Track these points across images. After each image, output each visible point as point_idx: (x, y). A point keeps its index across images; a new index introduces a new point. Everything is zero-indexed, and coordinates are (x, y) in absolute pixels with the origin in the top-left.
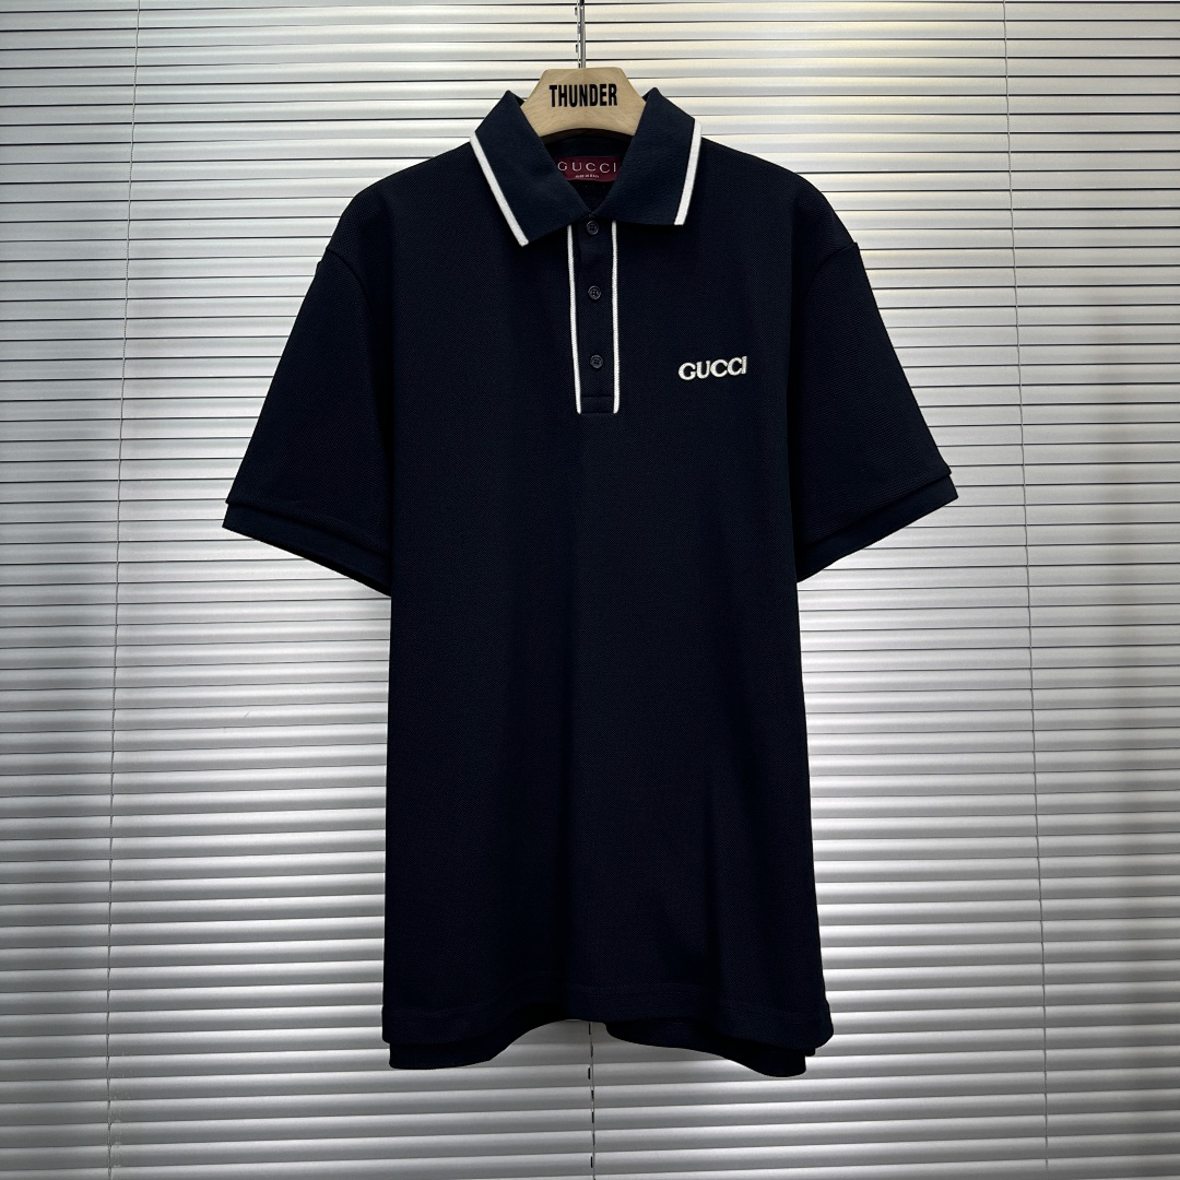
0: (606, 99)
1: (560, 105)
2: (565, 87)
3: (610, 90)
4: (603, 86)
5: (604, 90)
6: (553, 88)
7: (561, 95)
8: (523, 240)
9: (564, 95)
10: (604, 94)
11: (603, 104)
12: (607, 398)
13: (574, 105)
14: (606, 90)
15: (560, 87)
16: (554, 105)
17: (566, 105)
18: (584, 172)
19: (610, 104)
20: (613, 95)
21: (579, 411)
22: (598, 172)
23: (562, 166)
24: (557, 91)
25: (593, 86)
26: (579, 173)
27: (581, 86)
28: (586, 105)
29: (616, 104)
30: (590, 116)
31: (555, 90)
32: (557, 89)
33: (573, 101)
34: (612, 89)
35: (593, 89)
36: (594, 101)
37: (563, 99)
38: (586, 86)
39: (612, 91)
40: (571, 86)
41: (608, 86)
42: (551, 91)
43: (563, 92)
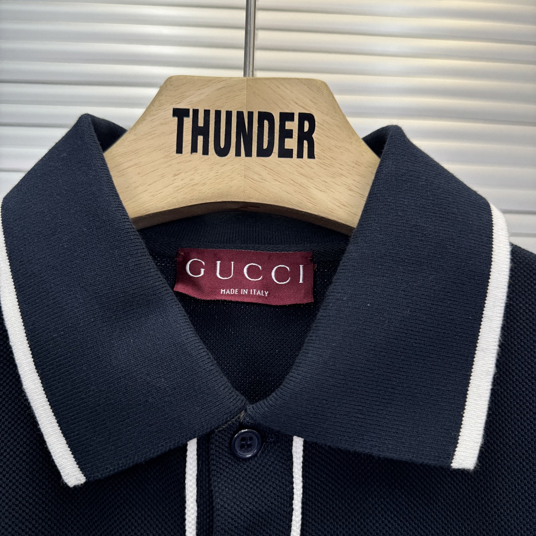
0: (291, 144)
1: (194, 149)
2: (207, 113)
3: (301, 126)
4: (286, 117)
5: (289, 125)
6: (180, 114)
7: (197, 131)
9: (204, 131)
10: (289, 134)
11: (285, 153)
13: (222, 152)
14: (292, 126)
15: (196, 112)
16: (179, 150)
17: (206, 152)
18: (239, 281)
19: (300, 155)
20: (306, 137)
22: (267, 284)
23: (195, 269)
24: (188, 122)
25: (265, 116)
26: (228, 285)
27: (240, 114)
28: (248, 154)
29: (311, 155)
30: (256, 177)
31: (185, 119)
32: (188, 116)
33: (222, 145)
34: (306, 125)
35: (266, 123)
36: (265, 146)
37: (200, 139)
38: (251, 114)
39: (306, 129)
40: (218, 113)
41: (296, 118)
42: (176, 119)
43: (201, 123)
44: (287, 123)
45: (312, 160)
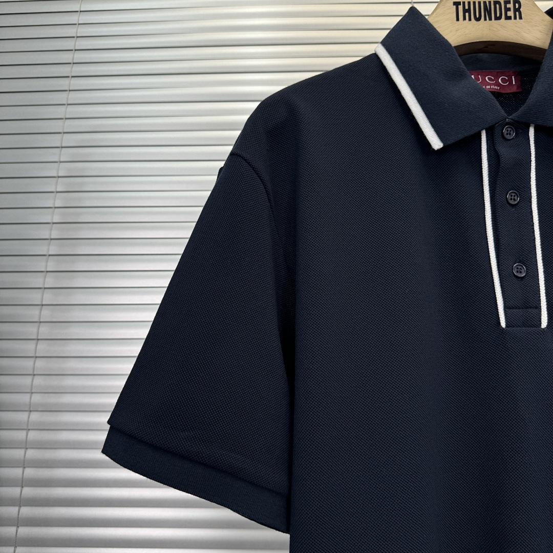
0: (511, 14)
1: (464, 19)
2: (469, 3)
3: (514, 6)
4: (507, 2)
5: (508, 6)
6: (457, 4)
7: (465, 11)
8: (436, 143)
9: (469, 11)
10: (509, 9)
11: (510, 18)
12: (534, 311)
13: (478, 19)
14: (510, 6)
15: (464, 3)
16: (458, 19)
17: (470, 20)
19: (515, 18)
20: (517, 10)
21: (503, 324)
22: (498, 84)
24: (461, 7)
25: (497, 2)
27: (485, 3)
28: (490, 19)
29: (521, 18)
30: (495, 29)
31: (459, 6)
32: (460, 5)
33: (478, 17)
34: (517, 5)
35: (498, 6)
36: (498, 15)
37: (467, 14)
38: (490, 2)
39: (517, 7)
40: (474, 3)
41: (512, 2)
42: (455, 6)
43: (467, 7)
44: (507, 5)
45: (521, 20)
